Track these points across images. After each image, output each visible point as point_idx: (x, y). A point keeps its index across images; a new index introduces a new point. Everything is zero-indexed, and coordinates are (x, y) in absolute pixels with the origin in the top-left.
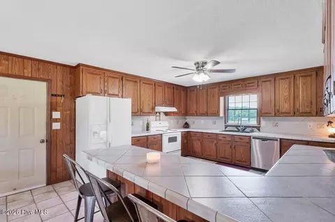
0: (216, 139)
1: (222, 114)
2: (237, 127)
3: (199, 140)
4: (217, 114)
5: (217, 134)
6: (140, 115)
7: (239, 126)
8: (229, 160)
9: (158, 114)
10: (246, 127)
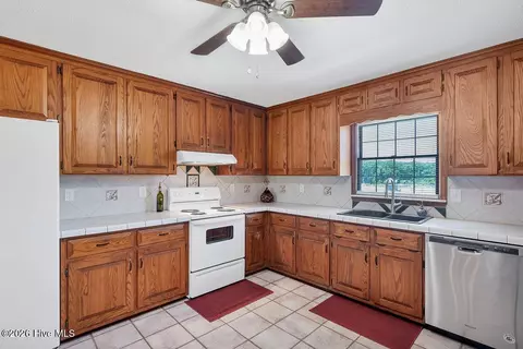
0: (329, 234)
1: (344, 170)
2: (381, 201)
3: (291, 234)
4: (332, 170)
5: (330, 222)
6: (128, 173)
7: (389, 201)
8: (361, 294)
9: (193, 171)
10: (407, 203)
